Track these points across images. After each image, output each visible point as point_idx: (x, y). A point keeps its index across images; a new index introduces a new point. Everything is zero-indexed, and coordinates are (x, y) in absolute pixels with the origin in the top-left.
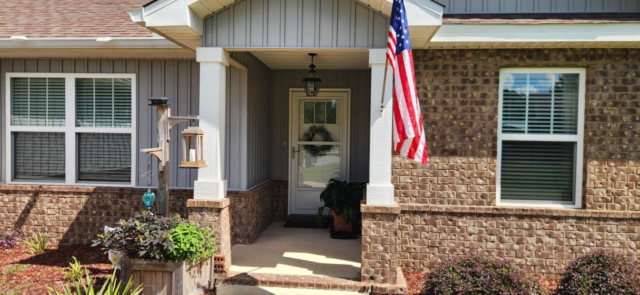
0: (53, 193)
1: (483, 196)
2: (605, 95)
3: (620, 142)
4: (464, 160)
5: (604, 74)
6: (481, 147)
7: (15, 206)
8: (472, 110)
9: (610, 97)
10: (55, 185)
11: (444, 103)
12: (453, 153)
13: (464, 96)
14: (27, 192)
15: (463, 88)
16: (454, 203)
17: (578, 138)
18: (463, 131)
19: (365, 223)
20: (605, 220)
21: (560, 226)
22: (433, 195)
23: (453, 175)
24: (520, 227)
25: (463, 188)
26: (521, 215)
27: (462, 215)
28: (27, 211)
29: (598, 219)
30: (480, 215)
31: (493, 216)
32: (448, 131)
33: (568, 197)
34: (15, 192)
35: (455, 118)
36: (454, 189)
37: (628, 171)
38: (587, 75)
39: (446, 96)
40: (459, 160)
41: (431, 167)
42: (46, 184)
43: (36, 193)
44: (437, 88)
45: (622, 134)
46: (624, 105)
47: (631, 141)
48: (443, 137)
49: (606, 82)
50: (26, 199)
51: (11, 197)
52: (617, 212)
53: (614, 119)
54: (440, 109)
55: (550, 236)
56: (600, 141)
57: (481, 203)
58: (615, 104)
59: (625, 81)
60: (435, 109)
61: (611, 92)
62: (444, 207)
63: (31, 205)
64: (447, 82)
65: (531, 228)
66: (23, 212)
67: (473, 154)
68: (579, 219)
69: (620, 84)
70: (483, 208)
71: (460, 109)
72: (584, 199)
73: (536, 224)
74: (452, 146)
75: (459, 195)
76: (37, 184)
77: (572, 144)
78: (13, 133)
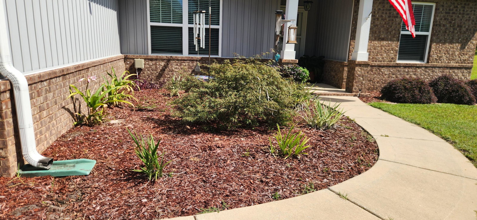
0: (178, 60)
1: (392, 58)
2: (442, 15)
3: (445, 35)
4: (387, 42)
5: (443, 6)
6: (394, 37)
7: (156, 67)
8: (393, 20)
9: (444, 16)
10: (179, 56)
11: (382, 16)
12: (383, 39)
13: (390, 13)
14: (163, 60)
15: (390, 10)
16: (381, 61)
17: (429, 34)
18: (388, 29)
19: (357, 68)
20: (435, 67)
21: (419, 70)
22: (373, 58)
23: (382, 49)
24: (404, 71)
25: (385, 55)
26: (406, 66)
27: (383, 67)
28: (163, 70)
29: (432, 67)
30: (390, 66)
31: (395, 67)
32: (382, 29)
33: (422, 59)
34: (156, 60)
35: (385, 24)
36: (381, 55)
37: (446, 47)
38: (436, 6)
39: (383, 13)
40: (385, 43)
41: (374, 46)
42: (174, 55)
43: (169, 60)
44: (379, 9)
45: (446, 32)
46: (448, 19)
47: (448, 35)
48: (380, 32)
49: (443, 10)
50: (163, 64)
51: (154, 62)
52: (439, 64)
53: (444, 25)
54: (380, 19)
55: (415, 74)
56: (438, 35)
57: (391, 61)
58: (445, 19)
59: (450, 10)
60: (378, 19)
61: (444, 14)
62: (377, 63)
63: (166, 67)
64: (384, 7)
65: (408, 72)
66: (161, 71)
67: (391, 40)
68: (426, 67)
69: (448, 11)
70: (392, 63)
71: (388, 19)
72: (428, 59)
73: (410, 70)
74: (383, 36)
75: (383, 58)
76: (169, 55)
77: (427, 36)
78: (152, 27)
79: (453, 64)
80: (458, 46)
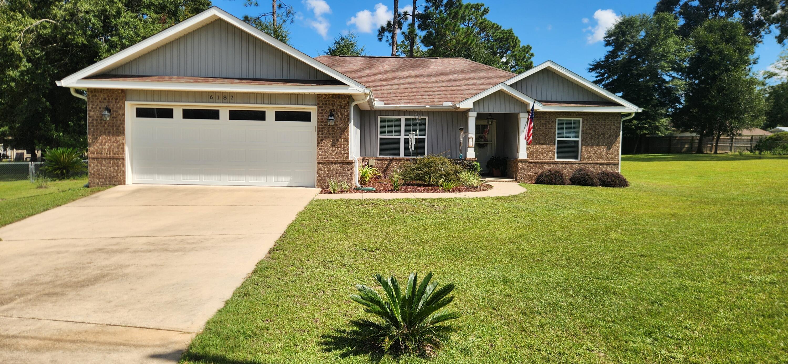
0: (397, 160)
1: (551, 157)
2: (587, 126)
3: (591, 140)
4: (546, 146)
5: (587, 120)
6: (551, 142)
7: (382, 165)
8: (548, 131)
9: (589, 127)
10: (397, 157)
11: (540, 128)
12: (543, 144)
13: (546, 126)
14: (387, 160)
15: (546, 124)
16: (543, 160)
17: (579, 139)
18: (545, 137)
19: (519, 164)
20: (587, 164)
21: (574, 166)
22: (536, 157)
23: (542, 151)
24: (562, 167)
25: (545, 155)
26: (562, 163)
27: (545, 163)
28: (387, 167)
29: (585, 164)
30: (550, 163)
31: (554, 163)
32: (541, 137)
33: (576, 158)
34: (383, 160)
35: (543, 133)
36: (543, 155)
37: (594, 149)
38: (583, 120)
39: (540, 126)
40: (544, 146)
41: (536, 149)
42: (394, 157)
43: (391, 160)
44: (537, 124)
45: (592, 138)
46: (592, 129)
47: (594, 140)
48: (539, 139)
49: (587, 123)
50: (387, 163)
51: (381, 162)
52: (590, 161)
53: (590, 134)
54: (539, 130)
55: (571, 169)
56: (586, 140)
57: (551, 160)
58: (590, 129)
59: (593, 122)
60: (537, 130)
61: (589, 125)
62: (540, 161)
63: (389, 164)
64: (541, 122)
65: (565, 167)
66: (386, 167)
67: (549, 144)
68: (579, 164)
69: (591, 123)
71: (544, 130)
72: (581, 158)
73: (567, 166)
74: (542, 142)
75: (544, 157)
76: (391, 157)
77: (578, 141)
78: (380, 138)
79: (601, 161)
80: (605, 148)
